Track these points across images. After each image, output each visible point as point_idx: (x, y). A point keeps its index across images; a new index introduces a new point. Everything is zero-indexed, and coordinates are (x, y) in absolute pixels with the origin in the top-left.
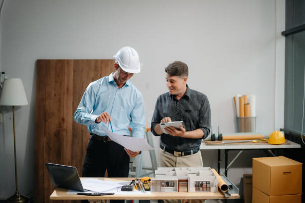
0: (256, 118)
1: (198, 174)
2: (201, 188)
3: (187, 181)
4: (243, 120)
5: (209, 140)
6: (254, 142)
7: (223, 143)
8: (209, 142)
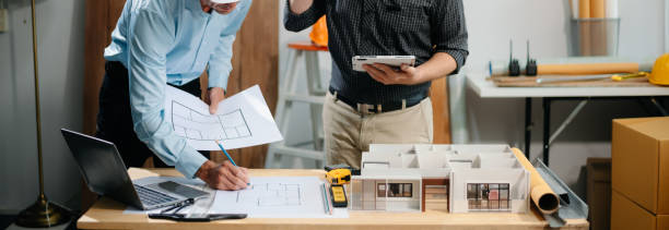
0: (619, 20)
1: (476, 164)
2: (484, 202)
3: (446, 182)
4: (587, 27)
5: (504, 75)
6: (615, 81)
7: (539, 81)
8: (503, 79)
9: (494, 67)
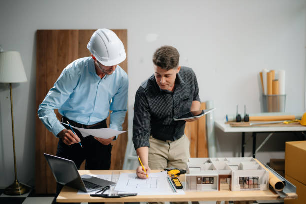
2: (247, 186)
3: (230, 176)
5: (234, 122)
7: (251, 124)
9: (229, 118)
